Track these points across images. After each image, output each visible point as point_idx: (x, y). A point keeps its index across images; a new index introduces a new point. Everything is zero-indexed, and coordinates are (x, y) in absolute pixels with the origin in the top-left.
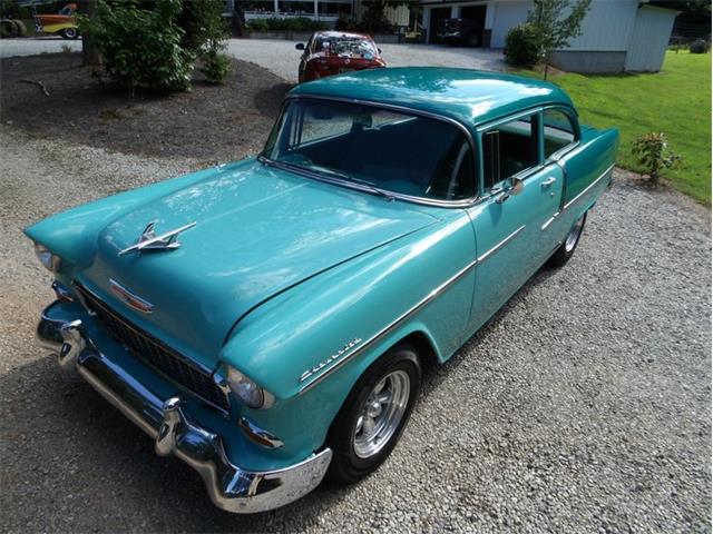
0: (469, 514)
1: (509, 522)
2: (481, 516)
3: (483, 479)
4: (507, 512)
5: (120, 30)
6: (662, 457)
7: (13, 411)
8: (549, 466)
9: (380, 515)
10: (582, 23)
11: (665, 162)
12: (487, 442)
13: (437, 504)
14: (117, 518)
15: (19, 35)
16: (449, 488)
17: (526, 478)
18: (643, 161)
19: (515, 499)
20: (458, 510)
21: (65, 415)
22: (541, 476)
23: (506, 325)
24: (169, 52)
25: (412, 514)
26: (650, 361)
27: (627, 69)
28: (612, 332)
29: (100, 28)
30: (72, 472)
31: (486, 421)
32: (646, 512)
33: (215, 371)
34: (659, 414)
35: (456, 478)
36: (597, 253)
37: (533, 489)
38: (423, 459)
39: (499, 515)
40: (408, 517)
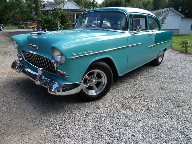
0: (124, 109)
1: (136, 111)
2: (128, 109)
3: (130, 102)
4: (136, 109)
5: (45, 20)
6: (186, 101)
7: (3, 86)
8: (150, 101)
9: (98, 108)
10: (166, 20)
11: (189, 47)
12: (132, 96)
13: (115, 107)
14: (25, 106)
15: (24, 29)
16: (119, 104)
17: (143, 103)
18: (183, 47)
19: (139, 107)
20: (121, 108)
21: (16, 88)
22: (148, 103)
23: (140, 76)
24: (57, 25)
25: (107, 108)
26: (183, 83)
27: (180, 34)
28: (172, 78)
29: (40, 19)
30: (15, 97)
31: (132, 92)
32: (180, 111)
33: (52, 59)
34: (185, 93)
35: (122, 102)
36: (168, 64)
37: (144, 105)
38: (112, 99)
39: (134, 109)
40: (106, 109)
